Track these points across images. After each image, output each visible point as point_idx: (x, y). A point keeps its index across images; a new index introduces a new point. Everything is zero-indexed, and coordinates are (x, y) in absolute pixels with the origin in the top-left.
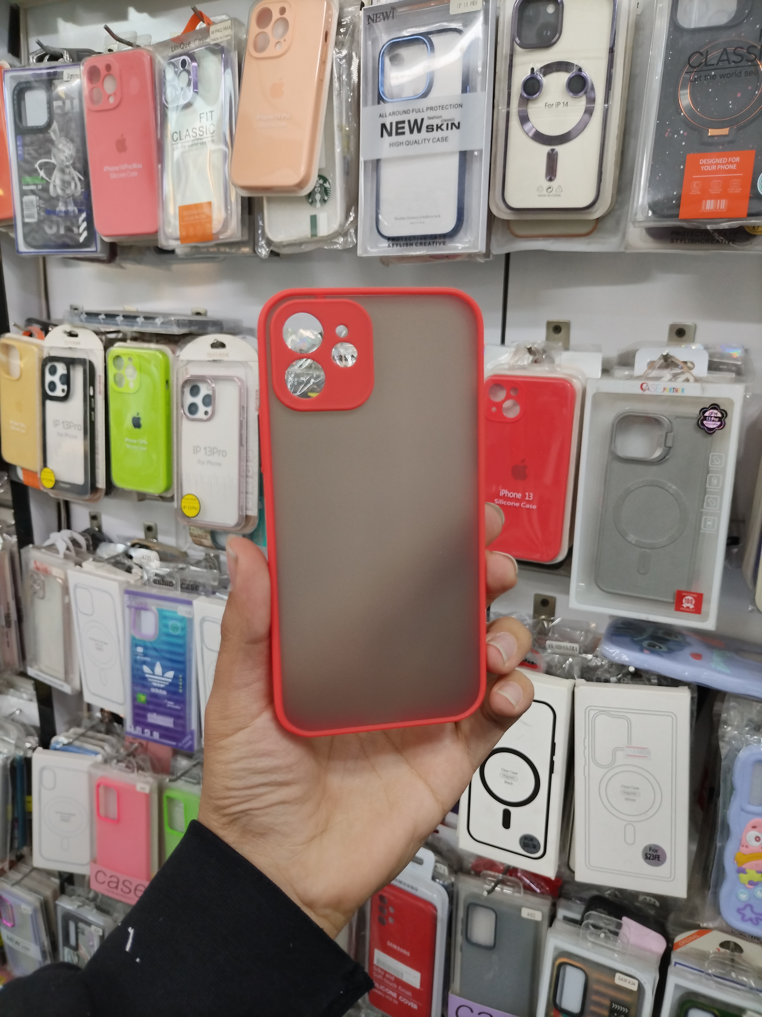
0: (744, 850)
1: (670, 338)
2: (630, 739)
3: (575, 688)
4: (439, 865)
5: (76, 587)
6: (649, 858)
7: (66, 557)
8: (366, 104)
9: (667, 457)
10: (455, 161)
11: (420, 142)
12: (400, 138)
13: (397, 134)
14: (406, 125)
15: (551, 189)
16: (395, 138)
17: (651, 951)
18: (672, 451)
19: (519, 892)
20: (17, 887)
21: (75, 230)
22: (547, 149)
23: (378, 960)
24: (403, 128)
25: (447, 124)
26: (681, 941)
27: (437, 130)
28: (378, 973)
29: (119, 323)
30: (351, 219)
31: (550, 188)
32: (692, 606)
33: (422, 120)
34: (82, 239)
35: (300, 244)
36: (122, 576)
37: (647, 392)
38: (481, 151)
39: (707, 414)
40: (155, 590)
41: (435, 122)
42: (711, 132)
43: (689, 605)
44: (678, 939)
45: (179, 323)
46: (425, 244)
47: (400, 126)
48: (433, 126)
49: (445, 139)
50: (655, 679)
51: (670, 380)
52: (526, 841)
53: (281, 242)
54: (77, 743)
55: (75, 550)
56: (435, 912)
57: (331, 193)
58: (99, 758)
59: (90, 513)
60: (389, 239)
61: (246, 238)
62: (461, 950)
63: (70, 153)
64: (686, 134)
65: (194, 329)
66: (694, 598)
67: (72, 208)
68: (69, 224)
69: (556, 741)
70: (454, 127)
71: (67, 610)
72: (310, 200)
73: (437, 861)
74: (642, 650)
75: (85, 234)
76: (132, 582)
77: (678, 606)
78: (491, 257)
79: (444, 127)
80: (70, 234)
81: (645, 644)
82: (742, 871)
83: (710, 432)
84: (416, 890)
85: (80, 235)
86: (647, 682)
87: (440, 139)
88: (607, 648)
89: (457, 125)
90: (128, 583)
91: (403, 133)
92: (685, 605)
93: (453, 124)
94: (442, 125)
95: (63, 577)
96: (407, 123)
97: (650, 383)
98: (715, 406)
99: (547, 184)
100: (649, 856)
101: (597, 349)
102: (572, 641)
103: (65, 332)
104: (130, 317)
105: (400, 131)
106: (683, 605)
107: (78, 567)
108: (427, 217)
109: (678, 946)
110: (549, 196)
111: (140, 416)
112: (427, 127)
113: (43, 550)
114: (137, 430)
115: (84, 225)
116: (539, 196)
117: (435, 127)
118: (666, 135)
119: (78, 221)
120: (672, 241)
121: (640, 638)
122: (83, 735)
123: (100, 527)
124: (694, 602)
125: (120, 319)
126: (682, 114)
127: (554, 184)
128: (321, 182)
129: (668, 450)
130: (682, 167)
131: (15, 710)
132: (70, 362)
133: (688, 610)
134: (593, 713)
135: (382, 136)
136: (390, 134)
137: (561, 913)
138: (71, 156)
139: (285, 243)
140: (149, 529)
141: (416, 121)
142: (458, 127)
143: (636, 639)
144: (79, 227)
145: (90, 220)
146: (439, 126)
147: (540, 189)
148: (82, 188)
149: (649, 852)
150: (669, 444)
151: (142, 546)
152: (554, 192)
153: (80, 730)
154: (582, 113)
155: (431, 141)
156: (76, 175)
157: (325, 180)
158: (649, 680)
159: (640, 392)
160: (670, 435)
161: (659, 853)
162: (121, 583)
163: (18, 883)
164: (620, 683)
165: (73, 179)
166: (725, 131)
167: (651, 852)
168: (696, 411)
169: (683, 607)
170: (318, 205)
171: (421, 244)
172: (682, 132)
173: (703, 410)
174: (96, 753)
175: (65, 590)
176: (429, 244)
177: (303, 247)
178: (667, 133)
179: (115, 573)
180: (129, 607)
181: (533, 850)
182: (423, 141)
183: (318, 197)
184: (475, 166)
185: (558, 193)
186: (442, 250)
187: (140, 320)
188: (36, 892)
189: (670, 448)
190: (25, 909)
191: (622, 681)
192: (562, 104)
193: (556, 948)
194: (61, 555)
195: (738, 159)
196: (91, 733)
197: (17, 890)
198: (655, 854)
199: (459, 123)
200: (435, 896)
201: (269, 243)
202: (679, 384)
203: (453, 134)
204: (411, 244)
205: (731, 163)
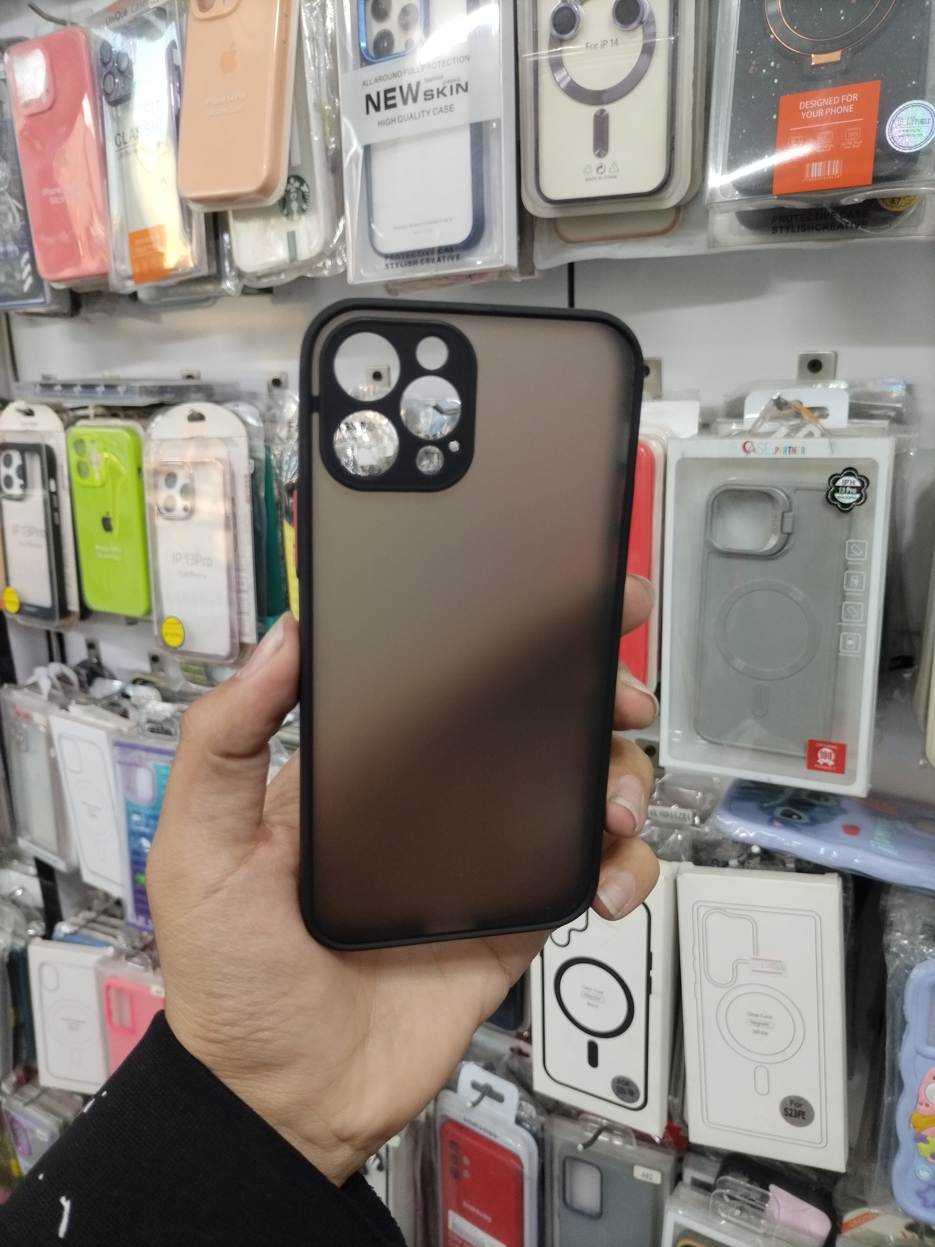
0: (922, 1109)
1: (801, 376)
2: (756, 948)
3: (678, 876)
4: (524, 1103)
5: (60, 737)
6: (791, 1115)
7: (51, 698)
8: (346, 70)
9: (786, 548)
10: (464, 139)
11: (417, 115)
12: (391, 113)
13: (387, 107)
14: (397, 93)
15: (603, 168)
16: (384, 113)
17: (809, 1234)
18: (792, 539)
19: (631, 1144)
20: (32, 1106)
21: (18, 276)
22: (593, 110)
23: (454, 1225)
24: (394, 98)
25: (451, 87)
26: (852, 1220)
27: (438, 97)
28: (454, 1241)
29: (77, 394)
30: (339, 233)
31: (601, 167)
32: (831, 763)
33: (418, 84)
34: (26, 288)
35: (278, 273)
36: (114, 722)
37: (752, 455)
38: (498, 121)
39: (839, 483)
40: (152, 741)
41: (435, 86)
42: (816, 59)
43: (827, 761)
44: (848, 1217)
45: (147, 391)
46: (433, 260)
47: (389, 95)
48: (432, 91)
49: (449, 109)
50: (790, 863)
51: (788, 435)
52: (621, 1085)
53: (255, 273)
54: (85, 932)
55: (63, 688)
56: (519, 1168)
57: (311, 199)
58: (110, 951)
59: (86, 640)
60: (387, 256)
61: (214, 270)
62: (559, 1217)
63: (4, 175)
64: (778, 66)
65: (167, 398)
66: (834, 750)
67: (12, 248)
68: (9, 268)
69: (653, 949)
70: (460, 89)
71: (54, 766)
72: (285, 212)
73: (521, 1099)
74: (771, 821)
75: (30, 281)
76: (125, 729)
77: (812, 763)
78: (537, 275)
79: (447, 91)
80: (11, 281)
81: (778, 812)
82: (921, 1139)
83: (846, 508)
84: (495, 1137)
85: (23, 282)
86: (781, 866)
87: (443, 109)
88: (721, 819)
89: (464, 86)
90: (120, 731)
91: (394, 105)
92: (821, 761)
93: (459, 85)
94: (444, 88)
95: (45, 724)
96: (398, 90)
97: (756, 441)
98: (850, 471)
99: (596, 161)
100: (790, 1112)
101: (693, 395)
102: (683, 804)
103: (19, 411)
104: (89, 387)
105: (390, 103)
106: (818, 761)
107: (64, 712)
108: (435, 222)
109: (849, 1226)
110: (601, 178)
111: (111, 515)
112: (425, 94)
113: (26, 690)
114: (108, 534)
115: (28, 268)
116: (587, 180)
117: (435, 93)
118: (751, 72)
119: (19, 263)
120: (774, 230)
121: (772, 803)
122: (93, 921)
123: (98, 658)
124: (833, 756)
125: (78, 389)
126: (772, 36)
127: (607, 161)
128: (297, 184)
129: (787, 537)
130: (775, 117)
131: (16, 887)
132: (25, 449)
133: (825, 768)
134: (702, 911)
135: (368, 112)
136: (377, 108)
137: (689, 1174)
138: (6, 179)
139: (259, 274)
140: (154, 659)
141: (410, 86)
142: (466, 90)
143: (765, 805)
144: (21, 272)
145: (32, 261)
146: (440, 90)
147: (588, 170)
148: (21, 221)
149: (789, 1107)
150: (788, 528)
151: (144, 682)
152: (607, 173)
153: (91, 915)
154: (638, 54)
155: (431, 113)
156: (14, 203)
157: (302, 181)
158: (784, 864)
159: (742, 454)
160: (789, 516)
161: (803, 1108)
162: (109, 732)
163: (32, 1101)
164: (744, 868)
165: (10, 209)
166: (835, 56)
167: (793, 1107)
168: (822, 480)
169: (819, 764)
170: (296, 216)
171: (428, 261)
172: (772, 64)
173: (834, 478)
174: (108, 945)
175: (50, 742)
176: (439, 260)
177: (283, 276)
178: (752, 68)
179: (106, 719)
180: (120, 762)
181: (628, 1097)
182: (421, 113)
183: (294, 206)
184: (493, 144)
185: (613, 174)
186: (457, 267)
187: (100, 389)
188: (55, 1113)
189: (789, 534)
190: (40, 1135)
191: (746, 864)
192: (609, 43)
193: (677, 1225)
194: (45, 697)
195: (855, 97)
196: (103, 918)
197: (32, 1111)
198: (798, 1109)
199: (467, 84)
200: (519, 1145)
201: (240, 275)
202: (797, 441)
203: (460, 100)
204: (415, 263)
205: (846, 104)
